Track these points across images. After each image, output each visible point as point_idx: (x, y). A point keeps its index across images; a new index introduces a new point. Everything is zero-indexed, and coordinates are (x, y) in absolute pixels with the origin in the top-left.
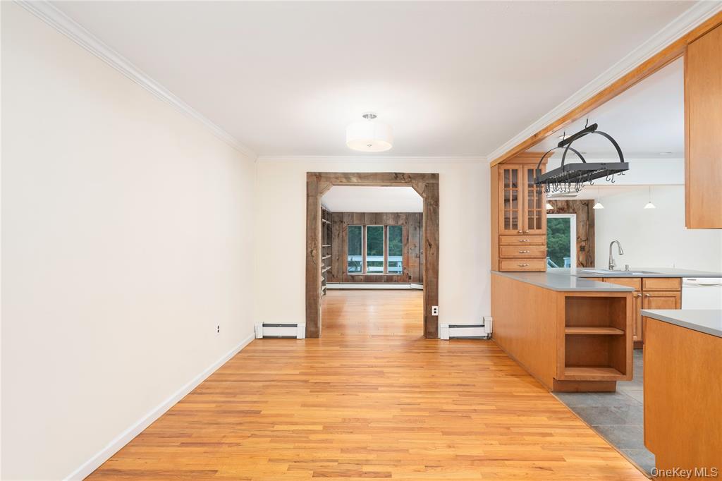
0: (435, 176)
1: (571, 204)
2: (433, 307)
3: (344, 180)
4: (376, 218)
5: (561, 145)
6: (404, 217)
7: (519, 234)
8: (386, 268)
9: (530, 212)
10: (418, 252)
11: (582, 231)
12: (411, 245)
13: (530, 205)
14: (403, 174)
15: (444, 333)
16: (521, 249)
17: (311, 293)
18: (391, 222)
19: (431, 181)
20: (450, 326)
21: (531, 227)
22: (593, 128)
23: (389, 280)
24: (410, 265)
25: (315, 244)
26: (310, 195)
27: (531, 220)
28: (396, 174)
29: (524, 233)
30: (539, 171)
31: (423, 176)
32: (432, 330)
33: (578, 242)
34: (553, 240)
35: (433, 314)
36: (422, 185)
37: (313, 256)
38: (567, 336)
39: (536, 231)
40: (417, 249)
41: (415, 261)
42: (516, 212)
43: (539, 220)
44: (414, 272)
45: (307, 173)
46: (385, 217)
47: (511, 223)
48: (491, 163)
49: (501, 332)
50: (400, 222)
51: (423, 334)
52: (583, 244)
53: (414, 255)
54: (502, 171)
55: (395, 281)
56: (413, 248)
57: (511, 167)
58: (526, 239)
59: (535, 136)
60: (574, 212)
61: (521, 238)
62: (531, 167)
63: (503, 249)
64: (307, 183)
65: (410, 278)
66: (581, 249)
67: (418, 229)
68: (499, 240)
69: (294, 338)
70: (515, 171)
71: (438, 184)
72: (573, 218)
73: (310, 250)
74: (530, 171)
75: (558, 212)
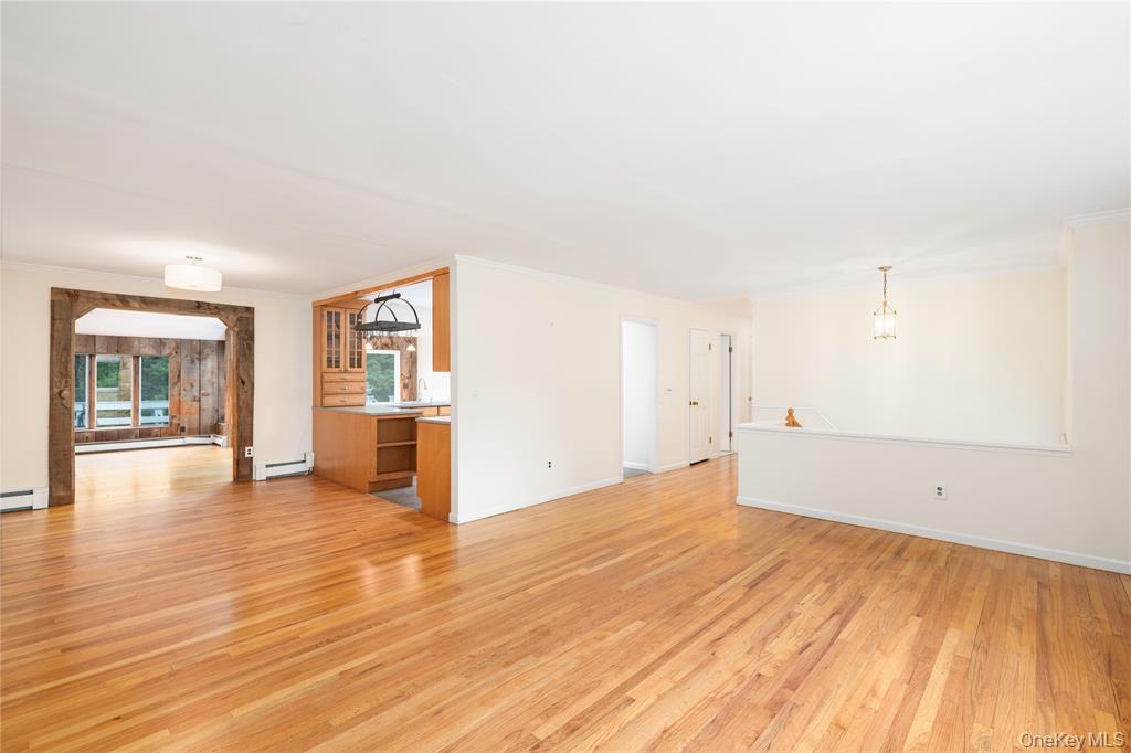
0: (250, 310)
1: (395, 340)
2: (247, 449)
3: (119, 303)
4: (118, 344)
5: (377, 301)
6: (173, 345)
7: (340, 372)
8: (136, 418)
9: (352, 353)
10: (197, 394)
11: (406, 369)
12: (184, 383)
13: (352, 346)
14: (208, 304)
15: (260, 473)
16: (342, 385)
17: (59, 447)
18: (150, 351)
19: (245, 315)
20: (267, 466)
21: (352, 366)
22: (398, 296)
23: (145, 434)
24: (183, 411)
25: (66, 382)
26: (57, 317)
27: (352, 359)
28: (198, 302)
29: (346, 371)
30: (360, 316)
31: (234, 309)
32: (244, 471)
33: (402, 380)
34: (383, 377)
35: (247, 455)
36: (233, 317)
37: (63, 399)
38: (378, 449)
39: (356, 369)
40: (196, 388)
41: (192, 406)
42: (338, 353)
43: (360, 360)
44: (190, 422)
45: (52, 288)
46: (136, 343)
47: (333, 362)
48: (313, 303)
49: (324, 465)
50: (166, 352)
51: (232, 479)
52: (407, 381)
53: (190, 397)
54: (325, 313)
55: (156, 436)
56: (188, 388)
57: (334, 310)
58: (348, 377)
59: (356, 293)
60: (398, 348)
61: (343, 376)
62: (353, 312)
63: (326, 386)
64: (53, 303)
65: (183, 429)
66: (405, 386)
67: (197, 361)
68: (322, 377)
69: (30, 509)
70: (338, 314)
71: (253, 319)
72: (397, 354)
73: (56, 390)
74: (352, 315)
75: (382, 348)
